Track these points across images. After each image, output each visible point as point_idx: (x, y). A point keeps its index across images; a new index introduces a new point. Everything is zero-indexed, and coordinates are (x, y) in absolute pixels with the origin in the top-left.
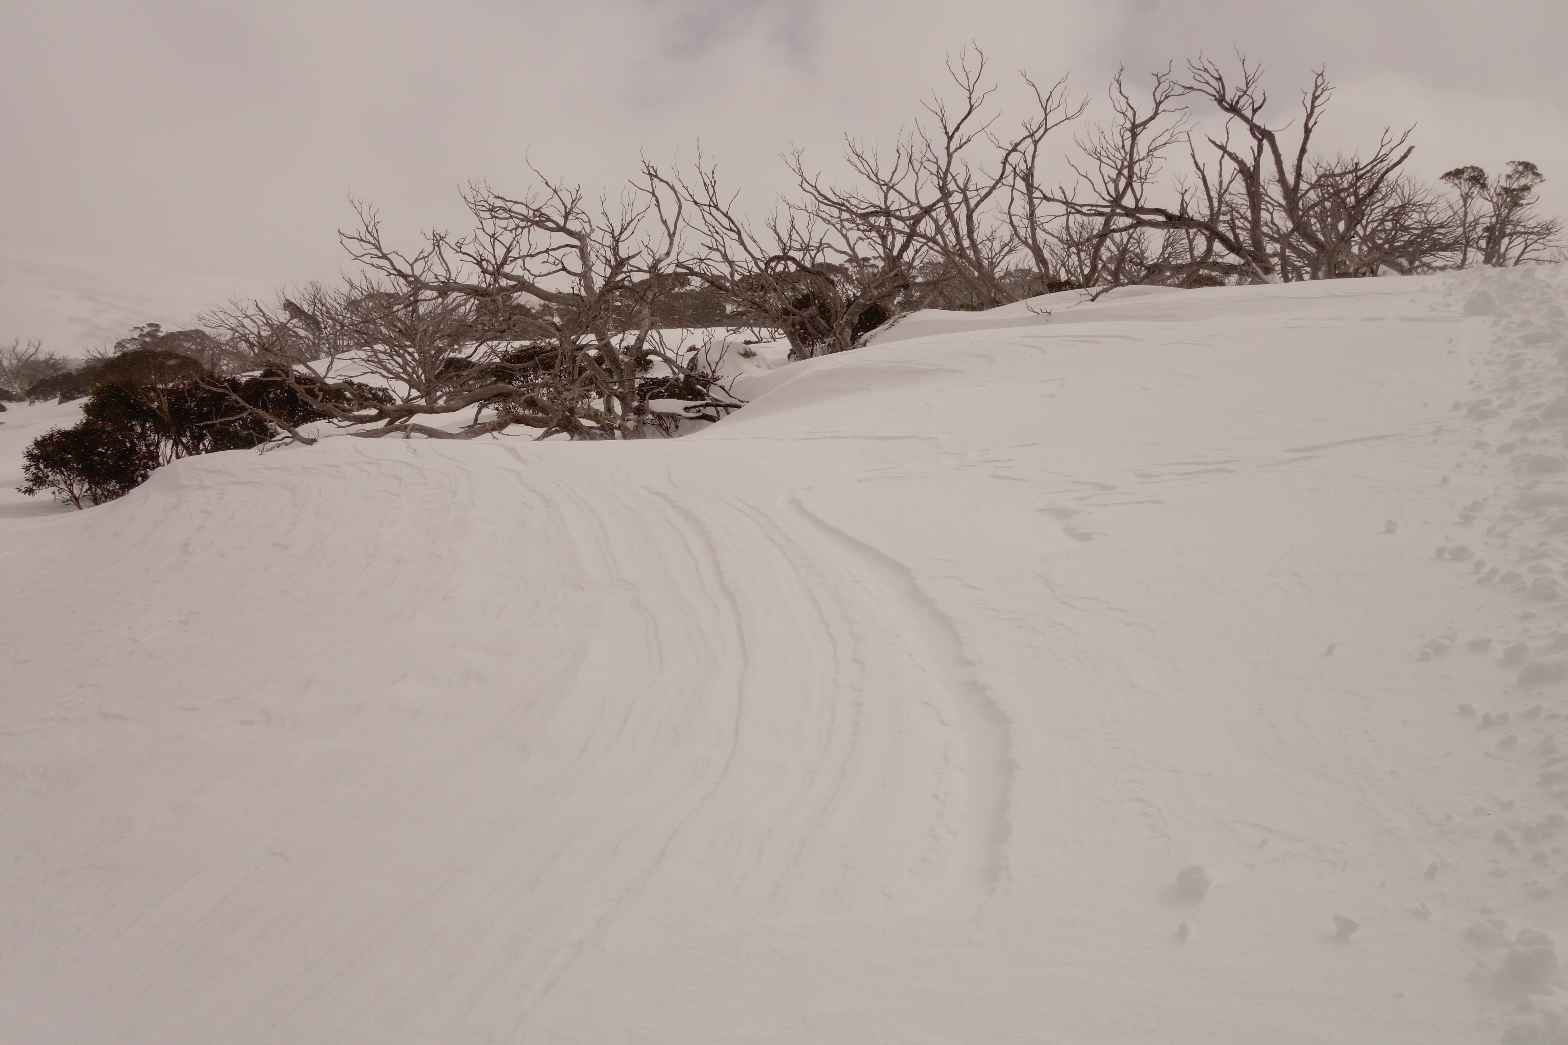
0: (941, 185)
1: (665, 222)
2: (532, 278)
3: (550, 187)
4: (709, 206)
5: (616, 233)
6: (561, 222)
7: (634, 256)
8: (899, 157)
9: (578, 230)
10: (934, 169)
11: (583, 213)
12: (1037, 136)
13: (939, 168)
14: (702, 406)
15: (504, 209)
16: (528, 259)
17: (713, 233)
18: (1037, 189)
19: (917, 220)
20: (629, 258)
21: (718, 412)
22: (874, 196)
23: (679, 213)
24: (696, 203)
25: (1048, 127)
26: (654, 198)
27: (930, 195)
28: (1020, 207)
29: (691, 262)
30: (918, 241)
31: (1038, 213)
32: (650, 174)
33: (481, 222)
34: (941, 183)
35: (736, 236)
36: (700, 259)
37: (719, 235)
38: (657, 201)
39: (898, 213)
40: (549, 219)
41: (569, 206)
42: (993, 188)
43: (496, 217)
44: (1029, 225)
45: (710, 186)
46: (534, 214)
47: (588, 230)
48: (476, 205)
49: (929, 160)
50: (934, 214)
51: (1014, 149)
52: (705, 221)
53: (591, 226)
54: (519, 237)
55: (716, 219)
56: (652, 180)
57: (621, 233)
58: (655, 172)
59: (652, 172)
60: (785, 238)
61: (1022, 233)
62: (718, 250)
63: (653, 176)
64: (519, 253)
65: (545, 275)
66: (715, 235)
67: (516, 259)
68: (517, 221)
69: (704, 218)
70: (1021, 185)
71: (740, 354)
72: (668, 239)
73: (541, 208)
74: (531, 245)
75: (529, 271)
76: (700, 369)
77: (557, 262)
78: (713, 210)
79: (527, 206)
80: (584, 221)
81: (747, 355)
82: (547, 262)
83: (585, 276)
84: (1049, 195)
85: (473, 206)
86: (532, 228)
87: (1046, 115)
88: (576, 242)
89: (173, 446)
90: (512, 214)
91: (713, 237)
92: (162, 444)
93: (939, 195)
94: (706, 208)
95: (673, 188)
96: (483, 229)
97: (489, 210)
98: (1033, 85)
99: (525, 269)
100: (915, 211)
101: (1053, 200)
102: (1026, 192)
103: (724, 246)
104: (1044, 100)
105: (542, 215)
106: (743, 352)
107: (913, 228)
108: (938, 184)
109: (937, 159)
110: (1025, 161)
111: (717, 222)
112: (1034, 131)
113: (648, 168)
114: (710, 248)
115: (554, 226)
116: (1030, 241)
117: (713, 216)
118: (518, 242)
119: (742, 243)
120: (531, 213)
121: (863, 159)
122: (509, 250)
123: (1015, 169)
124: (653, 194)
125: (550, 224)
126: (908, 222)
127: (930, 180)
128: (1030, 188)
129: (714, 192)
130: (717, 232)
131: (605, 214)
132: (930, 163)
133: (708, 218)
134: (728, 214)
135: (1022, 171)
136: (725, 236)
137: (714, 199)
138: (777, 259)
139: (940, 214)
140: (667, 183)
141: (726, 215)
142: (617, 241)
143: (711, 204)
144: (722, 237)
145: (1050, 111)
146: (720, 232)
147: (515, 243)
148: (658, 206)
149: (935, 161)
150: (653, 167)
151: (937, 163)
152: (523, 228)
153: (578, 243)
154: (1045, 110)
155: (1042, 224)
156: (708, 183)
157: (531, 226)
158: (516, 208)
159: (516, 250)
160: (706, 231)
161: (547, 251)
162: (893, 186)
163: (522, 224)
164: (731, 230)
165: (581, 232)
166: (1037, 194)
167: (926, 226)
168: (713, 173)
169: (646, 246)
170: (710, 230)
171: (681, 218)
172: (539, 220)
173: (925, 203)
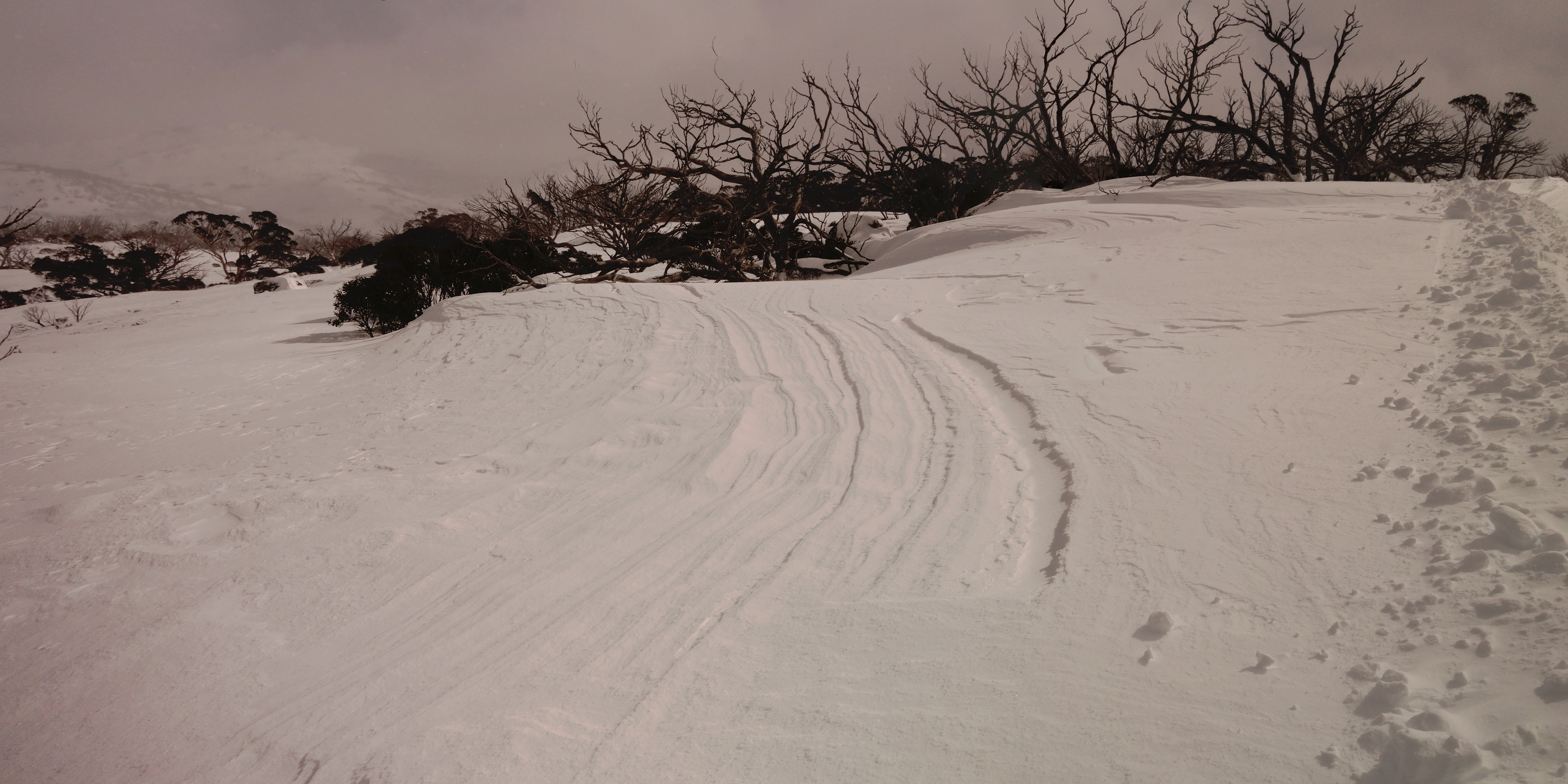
0: (1037, 91)
1: (818, 121)
2: (713, 163)
3: (732, 92)
4: (853, 107)
5: (780, 128)
6: (739, 120)
7: (793, 146)
8: (1005, 68)
9: (751, 125)
10: (1033, 77)
11: (756, 113)
12: (1118, 51)
13: (1037, 77)
14: (838, 263)
15: (696, 110)
16: (711, 149)
17: (855, 128)
18: (1114, 95)
19: (1016, 118)
20: (789, 147)
21: (850, 268)
22: (983, 100)
23: (830, 112)
24: (843, 104)
25: (1127, 45)
26: (810, 102)
27: (1028, 98)
28: (1100, 108)
29: (836, 152)
30: (1015, 137)
31: (1113, 114)
32: (809, 82)
33: (678, 119)
34: (1038, 88)
35: (872, 131)
36: (844, 150)
37: (860, 130)
38: (813, 104)
39: (1001, 113)
40: (729, 118)
41: (745, 108)
42: (1078, 93)
43: (689, 116)
44: (1106, 123)
45: (855, 90)
46: (718, 114)
47: (758, 126)
48: (675, 107)
49: (1029, 71)
50: (1030, 114)
51: (1099, 61)
52: (849, 119)
53: (761, 124)
54: (705, 130)
55: (858, 118)
56: (810, 87)
57: (784, 127)
58: (813, 80)
59: (811, 81)
60: (910, 134)
61: (1100, 129)
62: (857, 143)
63: (811, 83)
64: (705, 144)
65: (724, 161)
66: (856, 130)
67: (702, 149)
68: (705, 119)
69: (848, 117)
70: (1102, 90)
71: (870, 225)
72: (820, 134)
73: (724, 108)
74: (714, 137)
75: (712, 158)
76: (839, 236)
77: (734, 151)
78: (856, 110)
79: (712, 107)
80: (756, 120)
81: (875, 225)
82: (726, 150)
83: (754, 161)
84: (1123, 100)
85: (672, 107)
86: (716, 125)
87: (1126, 35)
88: (749, 136)
89: (441, 294)
90: (702, 114)
91: (855, 132)
92: (434, 292)
93: (1035, 98)
94: (851, 109)
95: (826, 93)
96: (679, 124)
97: (684, 111)
98: (1117, 11)
99: (709, 156)
100: (1014, 111)
101: (1127, 104)
102: (1105, 96)
103: (863, 139)
104: (1125, 22)
105: (725, 114)
106: (872, 223)
107: (1012, 125)
108: (1036, 90)
109: (1036, 70)
110: (1107, 71)
111: (858, 121)
112: (1116, 47)
113: (807, 78)
114: (851, 142)
115: (733, 123)
116: (1106, 136)
117: (855, 115)
118: (705, 134)
119: (877, 137)
120: (716, 112)
121: (976, 70)
122: (697, 140)
123: (1097, 78)
124: (810, 98)
125: (730, 122)
126: (1008, 120)
127: (1029, 87)
128: (1109, 94)
129: (858, 96)
130: (858, 128)
131: (772, 112)
132: (1030, 73)
133: (852, 116)
134: (868, 114)
135: (1104, 79)
136: (864, 131)
137: (857, 101)
138: (903, 149)
139: (1036, 113)
140: (822, 89)
141: (866, 114)
142: (780, 133)
143: (855, 105)
144: (862, 132)
145: (1129, 32)
146: (860, 128)
147: (702, 135)
148: (814, 108)
149: (1034, 71)
150: (811, 77)
151: (1035, 73)
152: (709, 125)
153: (751, 137)
154: (1125, 31)
155: (1116, 123)
156: (853, 89)
157: (715, 123)
158: (704, 109)
159: (703, 140)
160: (849, 126)
161: (727, 143)
162: (999, 91)
163: (708, 121)
164: (869, 126)
165: (753, 128)
166: (1114, 99)
167: (1023, 124)
168: (858, 80)
169: (803, 140)
170: (852, 127)
171: (831, 117)
172: (722, 118)
173: (1023, 104)
